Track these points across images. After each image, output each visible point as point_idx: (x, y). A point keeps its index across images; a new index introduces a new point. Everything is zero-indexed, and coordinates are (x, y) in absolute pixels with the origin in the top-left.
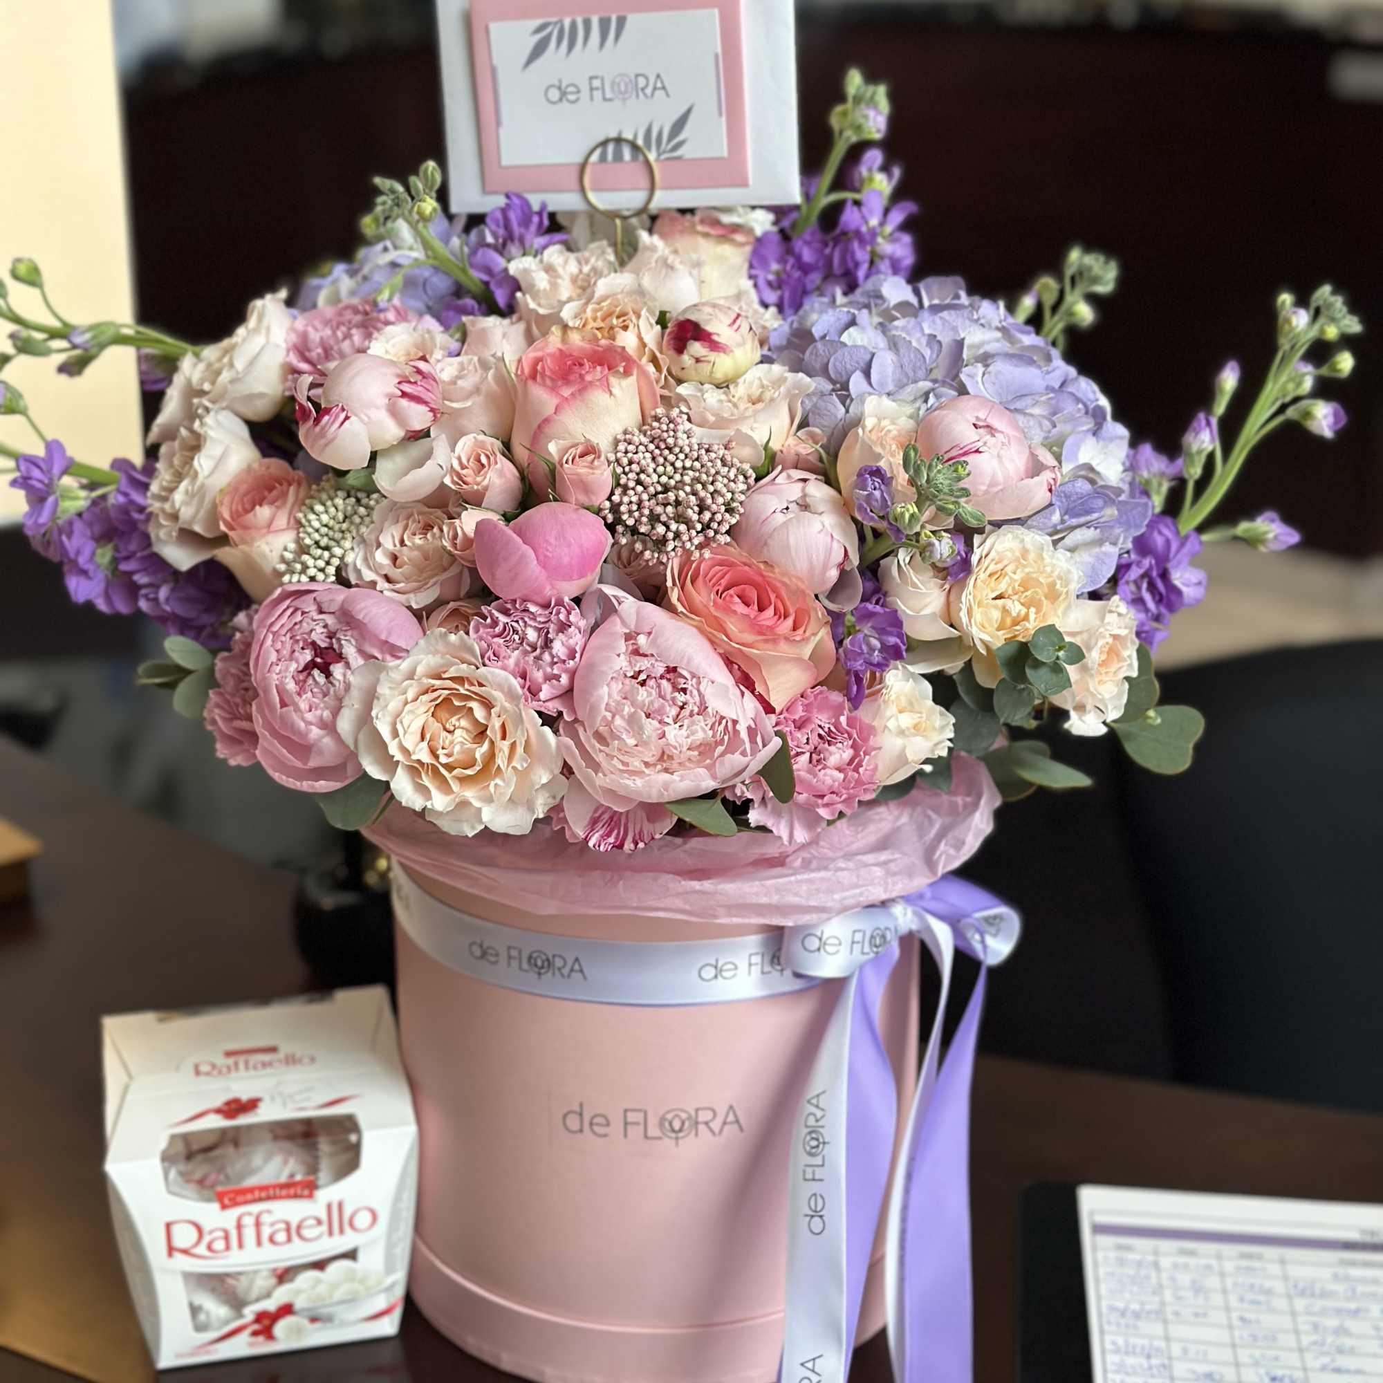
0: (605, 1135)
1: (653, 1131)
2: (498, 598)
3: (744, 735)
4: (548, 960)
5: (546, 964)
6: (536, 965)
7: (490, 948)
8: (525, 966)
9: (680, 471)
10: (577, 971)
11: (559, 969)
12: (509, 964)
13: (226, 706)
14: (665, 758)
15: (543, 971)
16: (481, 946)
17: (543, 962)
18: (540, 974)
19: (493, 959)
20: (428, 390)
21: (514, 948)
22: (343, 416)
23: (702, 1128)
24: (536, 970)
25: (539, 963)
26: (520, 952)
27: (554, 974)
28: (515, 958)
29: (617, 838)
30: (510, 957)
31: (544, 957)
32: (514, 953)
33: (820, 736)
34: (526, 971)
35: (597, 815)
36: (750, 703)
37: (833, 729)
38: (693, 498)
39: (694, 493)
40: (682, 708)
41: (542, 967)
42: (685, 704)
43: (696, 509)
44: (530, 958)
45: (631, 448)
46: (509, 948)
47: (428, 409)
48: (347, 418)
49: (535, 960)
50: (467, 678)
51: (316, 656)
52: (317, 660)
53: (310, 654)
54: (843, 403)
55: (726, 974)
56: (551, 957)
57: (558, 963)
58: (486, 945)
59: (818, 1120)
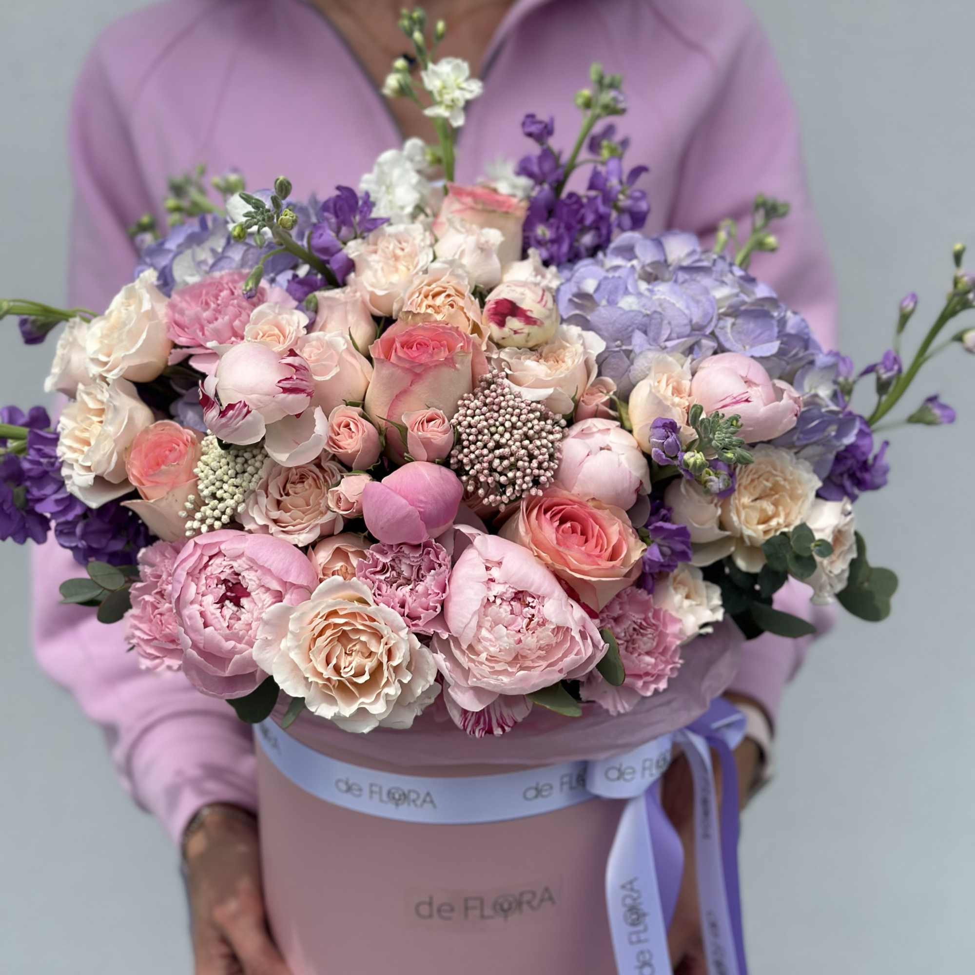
2: (376, 541)
3: (578, 637)
4: (404, 794)
5: (402, 797)
6: (394, 798)
7: (353, 784)
8: (385, 797)
9: (509, 430)
10: (428, 802)
11: (414, 801)
12: (371, 797)
14: (520, 657)
15: (400, 802)
16: (347, 783)
17: (400, 796)
18: (397, 805)
19: (357, 793)
20: (302, 380)
21: (376, 785)
22: (245, 410)
24: (394, 801)
25: (397, 796)
26: (381, 788)
27: (409, 804)
28: (376, 792)
30: (372, 792)
31: (400, 792)
32: (375, 789)
33: (634, 629)
34: (386, 802)
36: (578, 612)
37: (644, 623)
38: (523, 452)
39: (523, 447)
40: (531, 620)
41: (399, 799)
42: (533, 616)
43: (526, 458)
44: (389, 793)
45: (469, 412)
46: (371, 785)
47: (306, 395)
48: (249, 412)
49: (394, 794)
50: (358, 613)
51: (227, 591)
52: (229, 594)
53: (222, 589)
54: (628, 357)
55: (544, 793)
56: (406, 792)
57: (413, 796)
58: (350, 782)
59: (635, 900)
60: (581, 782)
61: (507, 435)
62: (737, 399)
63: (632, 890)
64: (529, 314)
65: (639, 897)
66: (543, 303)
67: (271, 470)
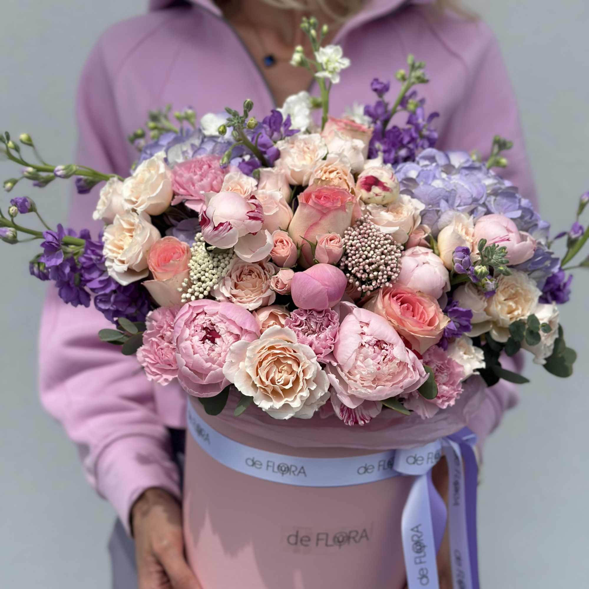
1: (330, 542)
2: (297, 308)
3: (411, 369)
4: (288, 467)
5: (287, 469)
6: (281, 470)
7: (257, 461)
8: (276, 469)
9: (373, 249)
10: (302, 473)
11: (293, 472)
12: (267, 469)
14: (376, 379)
15: (285, 472)
16: (253, 461)
17: (285, 468)
18: (283, 474)
19: (258, 466)
20: (260, 213)
21: (271, 462)
22: (229, 227)
23: (352, 540)
24: (281, 472)
25: (283, 469)
26: (274, 464)
27: (290, 474)
28: (270, 466)
30: (268, 466)
31: (286, 466)
32: (270, 464)
33: (437, 370)
34: (276, 472)
36: (412, 355)
37: (442, 366)
38: (382, 261)
39: (382, 259)
40: (386, 357)
42: (387, 355)
43: (384, 265)
44: (279, 466)
45: (351, 237)
46: (268, 462)
47: (260, 221)
48: (231, 228)
49: (281, 467)
50: (288, 348)
51: (207, 334)
52: (208, 335)
53: (204, 333)
54: (437, 214)
55: (369, 471)
56: (289, 467)
57: (293, 469)
58: (255, 460)
59: (419, 537)
60: (390, 466)
61: (372, 252)
62: (503, 238)
63: (418, 531)
64: (385, 185)
65: (421, 536)
66: (393, 179)
67: (234, 266)
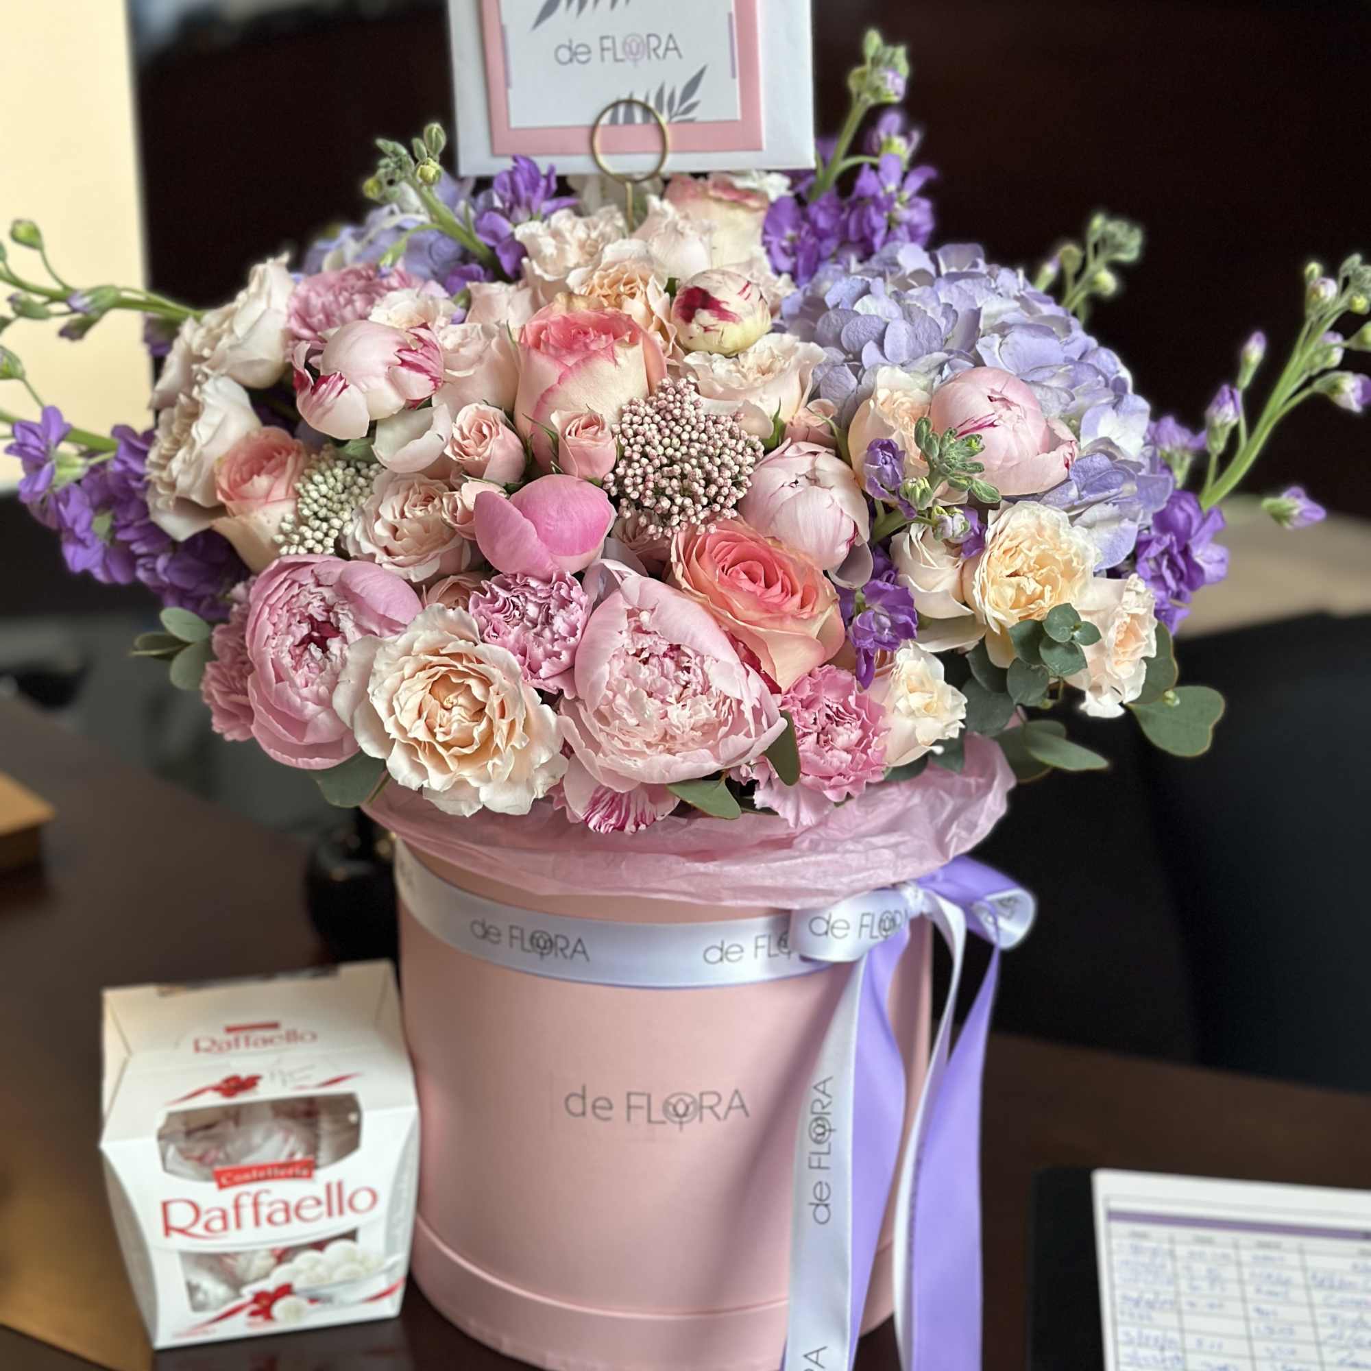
0: (607, 1119)
1: (657, 1115)
2: (498, 573)
3: (748, 715)
4: (550, 940)
5: (548, 944)
6: (538, 946)
7: (491, 927)
8: (527, 945)
9: (687, 443)
10: (579, 952)
11: (562, 950)
12: (511, 945)
13: (222, 680)
14: (668, 738)
15: (545, 951)
16: (483, 925)
17: (545, 942)
18: (542, 954)
19: (495, 939)
20: (428, 358)
21: (517, 928)
22: (340, 384)
23: (706, 1112)
24: (539, 950)
25: (542, 943)
26: (522, 931)
27: (556, 955)
28: (516, 938)
29: (618, 819)
30: (512, 937)
31: (546, 938)
32: (516, 933)
33: (828, 716)
34: (529, 951)
35: (598, 795)
36: (756, 683)
37: (841, 709)
38: (698, 471)
39: (701, 467)
40: (685, 687)
41: (545, 948)
42: (688, 683)
43: (703, 482)
44: (532, 938)
45: (636, 419)
46: (511, 927)
47: (429, 378)
48: (345, 387)
49: (538, 940)
50: (466, 655)
51: (312, 630)
52: (314, 634)
53: (306, 628)
54: (856, 374)
56: (553, 938)
57: (561, 943)
58: (488, 924)
61: (683, 450)
64: (724, 306)
